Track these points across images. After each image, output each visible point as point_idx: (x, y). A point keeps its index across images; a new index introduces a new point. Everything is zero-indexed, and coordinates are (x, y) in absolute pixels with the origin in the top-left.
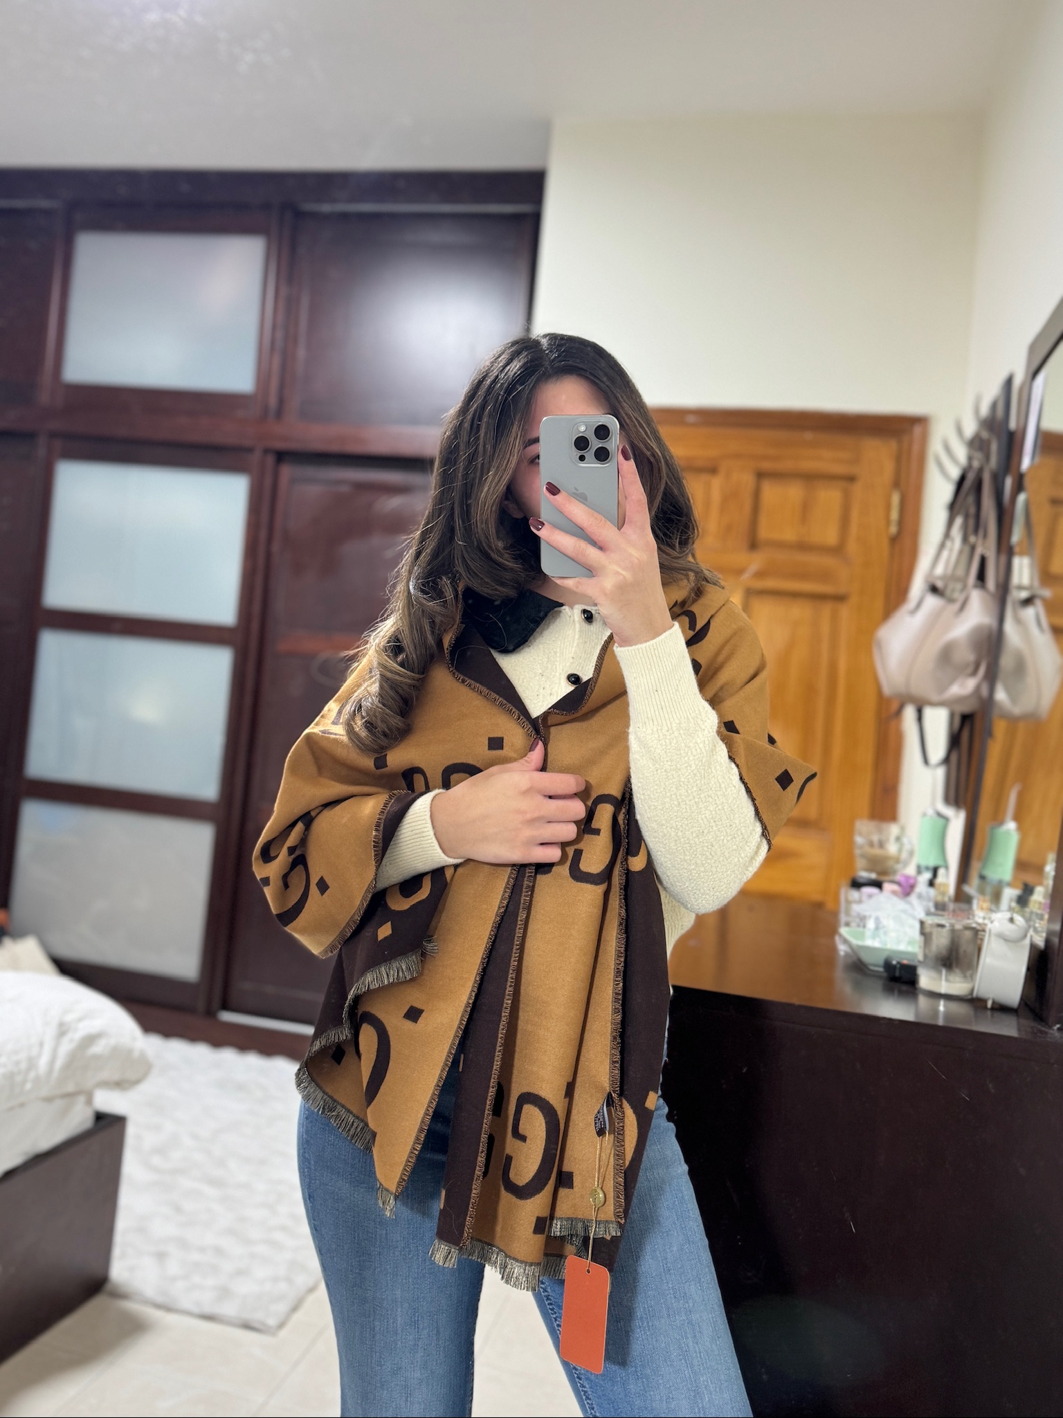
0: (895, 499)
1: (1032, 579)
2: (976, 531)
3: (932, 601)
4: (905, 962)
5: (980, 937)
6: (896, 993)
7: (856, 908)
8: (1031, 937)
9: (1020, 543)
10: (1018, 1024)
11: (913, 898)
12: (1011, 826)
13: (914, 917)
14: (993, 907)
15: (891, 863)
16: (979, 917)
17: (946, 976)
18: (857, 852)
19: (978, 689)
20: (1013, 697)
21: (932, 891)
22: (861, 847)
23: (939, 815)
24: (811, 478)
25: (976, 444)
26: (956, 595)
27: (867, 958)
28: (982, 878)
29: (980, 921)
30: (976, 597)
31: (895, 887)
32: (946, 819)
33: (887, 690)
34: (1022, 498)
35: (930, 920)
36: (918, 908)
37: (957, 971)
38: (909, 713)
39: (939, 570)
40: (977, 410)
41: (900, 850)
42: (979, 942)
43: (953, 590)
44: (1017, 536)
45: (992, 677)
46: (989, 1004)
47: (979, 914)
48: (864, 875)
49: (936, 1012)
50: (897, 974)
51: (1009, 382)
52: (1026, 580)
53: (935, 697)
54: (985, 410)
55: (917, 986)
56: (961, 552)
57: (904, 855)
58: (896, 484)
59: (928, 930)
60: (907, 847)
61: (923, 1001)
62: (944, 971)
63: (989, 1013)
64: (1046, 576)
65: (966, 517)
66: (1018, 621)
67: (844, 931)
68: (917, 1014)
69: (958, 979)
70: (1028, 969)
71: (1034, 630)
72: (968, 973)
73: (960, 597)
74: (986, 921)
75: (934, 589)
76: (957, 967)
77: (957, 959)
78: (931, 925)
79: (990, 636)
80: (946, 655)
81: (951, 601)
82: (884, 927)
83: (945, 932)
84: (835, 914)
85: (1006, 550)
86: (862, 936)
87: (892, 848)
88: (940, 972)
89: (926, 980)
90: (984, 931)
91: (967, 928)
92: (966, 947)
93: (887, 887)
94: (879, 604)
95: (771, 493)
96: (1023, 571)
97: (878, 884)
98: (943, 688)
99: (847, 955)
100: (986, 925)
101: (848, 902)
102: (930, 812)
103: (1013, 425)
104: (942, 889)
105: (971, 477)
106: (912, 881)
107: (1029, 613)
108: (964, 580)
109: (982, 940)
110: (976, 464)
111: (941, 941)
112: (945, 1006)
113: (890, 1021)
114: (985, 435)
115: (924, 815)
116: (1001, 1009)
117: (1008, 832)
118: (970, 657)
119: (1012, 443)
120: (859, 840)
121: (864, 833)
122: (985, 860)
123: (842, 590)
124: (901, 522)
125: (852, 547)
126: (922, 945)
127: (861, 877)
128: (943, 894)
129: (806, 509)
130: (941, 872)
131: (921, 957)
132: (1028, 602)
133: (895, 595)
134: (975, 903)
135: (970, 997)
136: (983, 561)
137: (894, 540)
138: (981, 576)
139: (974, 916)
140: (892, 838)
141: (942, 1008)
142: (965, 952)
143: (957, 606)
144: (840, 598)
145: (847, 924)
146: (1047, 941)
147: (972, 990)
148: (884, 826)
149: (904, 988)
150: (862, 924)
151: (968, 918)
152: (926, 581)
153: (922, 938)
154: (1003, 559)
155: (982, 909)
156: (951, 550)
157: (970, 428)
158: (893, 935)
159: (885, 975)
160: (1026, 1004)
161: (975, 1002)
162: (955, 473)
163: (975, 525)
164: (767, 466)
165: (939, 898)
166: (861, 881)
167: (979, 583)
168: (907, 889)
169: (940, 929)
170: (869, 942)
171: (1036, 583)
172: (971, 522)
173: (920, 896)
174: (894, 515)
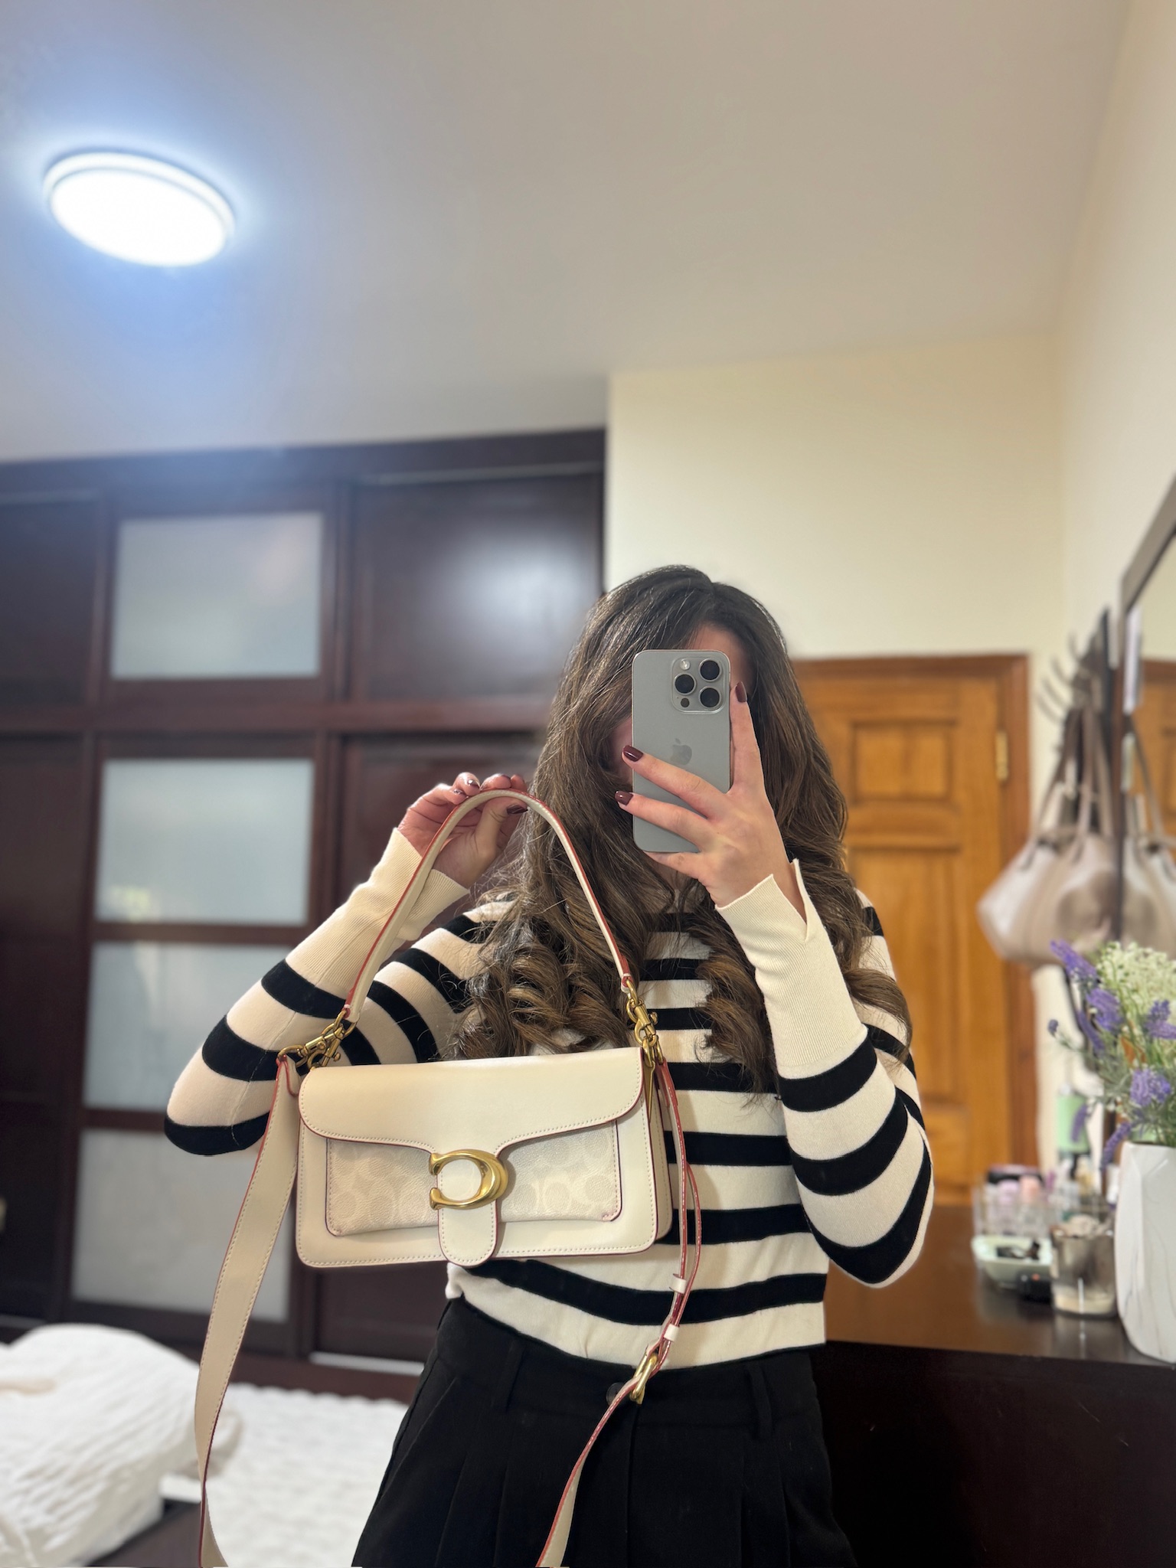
0: (1002, 740)
2: (1080, 779)
3: (1045, 856)
4: (1039, 1279)
17: (1084, 1292)
21: (1074, 1186)
24: (908, 725)
25: (1079, 684)
30: (1091, 844)
34: (1129, 738)
37: (1095, 1285)
40: (1074, 649)
45: (1117, 929)
50: (1028, 1291)
51: (1105, 617)
54: (1082, 649)
55: (1053, 1307)
58: (1002, 724)
62: (1081, 1287)
64: (1167, 813)
66: (1141, 870)
69: (1097, 1295)
73: (1073, 848)
76: (1095, 1280)
77: (1096, 1271)
79: (1110, 884)
80: (1067, 907)
81: (1065, 852)
85: (1119, 797)
88: (1078, 1288)
89: (1062, 1298)
92: (1100, 1260)
94: (995, 853)
95: (870, 745)
97: (1017, 1178)
103: (1112, 661)
107: (1155, 860)
110: (1080, 706)
114: (1086, 674)
115: (1060, 1092)
118: (1094, 909)
119: (1113, 681)
123: (953, 841)
124: (1009, 767)
129: (907, 759)
130: (1083, 1157)
131: (1056, 1272)
136: (1095, 807)
137: (1005, 785)
138: (1095, 822)
141: (1083, 1335)
142: (1100, 1263)
143: (1071, 857)
144: (952, 851)
149: (1039, 1309)
157: (1070, 667)
164: (862, 716)
166: (1000, 1176)
167: (1094, 830)
174: (1002, 758)
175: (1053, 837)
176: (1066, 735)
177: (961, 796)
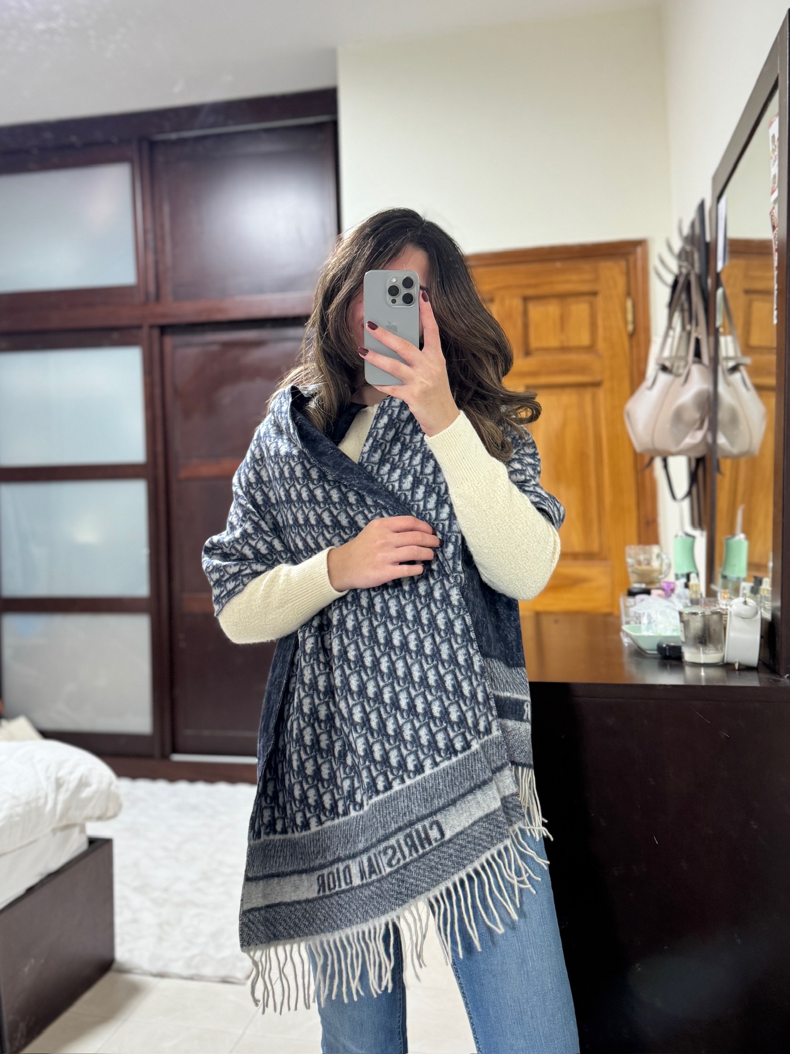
0: (629, 304)
1: (736, 351)
2: (690, 321)
3: (663, 378)
4: (672, 644)
5: (724, 619)
6: (668, 667)
7: (632, 610)
8: (761, 613)
9: (723, 326)
10: (759, 677)
11: (674, 597)
12: (741, 537)
13: (675, 610)
14: (732, 597)
15: (655, 575)
16: (723, 604)
17: (703, 650)
18: (630, 570)
19: (705, 438)
20: (731, 441)
21: (687, 591)
22: (632, 566)
23: (687, 535)
24: (562, 297)
25: (684, 256)
26: (681, 371)
27: (644, 645)
28: (724, 577)
29: (724, 607)
30: (696, 370)
31: (660, 592)
32: (693, 537)
33: (638, 449)
34: (720, 292)
35: (687, 611)
36: (678, 603)
37: (711, 646)
38: (658, 463)
39: (666, 353)
40: (680, 231)
41: (661, 565)
42: (724, 622)
43: (678, 368)
44: (719, 322)
45: (713, 428)
46: (737, 666)
47: (723, 603)
48: (637, 586)
49: (699, 678)
50: (668, 654)
51: (702, 206)
52: (731, 353)
53: (674, 449)
54: (686, 231)
55: (683, 660)
56: (681, 338)
57: (664, 568)
58: (628, 294)
59: (686, 618)
60: (666, 561)
61: (688, 671)
62: (701, 648)
63: (737, 672)
64: (747, 348)
65: (682, 311)
66: (728, 384)
67: (625, 627)
68: (685, 679)
69: (711, 652)
70: (762, 637)
71: (743, 389)
72: (719, 647)
73: (684, 372)
74: (728, 607)
75: (664, 369)
76: (710, 642)
77: (710, 635)
78: (688, 614)
79: (708, 398)
80: (678, 416)
81: (678, 375)
82: (654, 621)
83: (699, 618)
84: (619, 617)
85: (714, 333)
86: (640, 630)
87: (655, 564)
88: (698, 648)
89: (689, 655)
90: (727, 614)
91: (714, 613)
92: (715, 626)
93: (654, 592)
94: (626, 384)
95: (536, 312)
96: (728, 346)
97: (647, 592)
98: (679, 442)
99: (630, 646)
100: (727, 609)
101: (626, 607)
102: (680, 533)
103: (708, 238)
104: (694, 588)
105: (681, 280)
106: (672, 586)
107: (737, 376)
108: (685, 358)
109: (726, 621)
110: (684, 271)
111: (696, 624)
112: (705, 672)
113: (665, 687)
114: (688, 248)
115: (676, 536)
116: (746, 669)
117: (740, 540)
118: (697, 415)
119: (708, 250)
120: (630, 561)
121: (634, 555)
122: (725, 565)
123: (598, 378)
124: (635, 322)
125: (601, 345)
126: (683, 629)
127: (635, 588)
128: (696, 592)
129: (563, 320)
130: (693, 576)
131: (683, 639)
132: (734, 369)
133: (637, 378)
134: (719, 595)
135: (722, 663)
136: (698, 341)
137: (632, 335)
138: (698, 354)
139: (719, 604)
140: (654, 556)
141: (703, 674)
142: (714, 630)
143: (682, 379)
144: (597, 385)
145: (628, 623)
146: (773, 616)
147: (723, 658)
148: (647, 547)
149: (674, 663)
150: (638, 622)
151: (715, 606)
152: (657, 364)
153: (682, 624)
154: (712, 339)
155: (724, 598)
156: (673, 337)
157: (677, 245)
158: (661, 626)
159: (659, 656)
160: (764, 664)
161: (727, 666)
162: (670, 279)
163: (690, 317)
164: (530, 292)
165: (694, 596)
166: (635, 590)
167: (696, 359)
168: (669, 591)
169: (694, 616)
170: (645, 633)
171: (739, 354)
172: (686, 314)
173: (679, 597)
174: (630, 316)
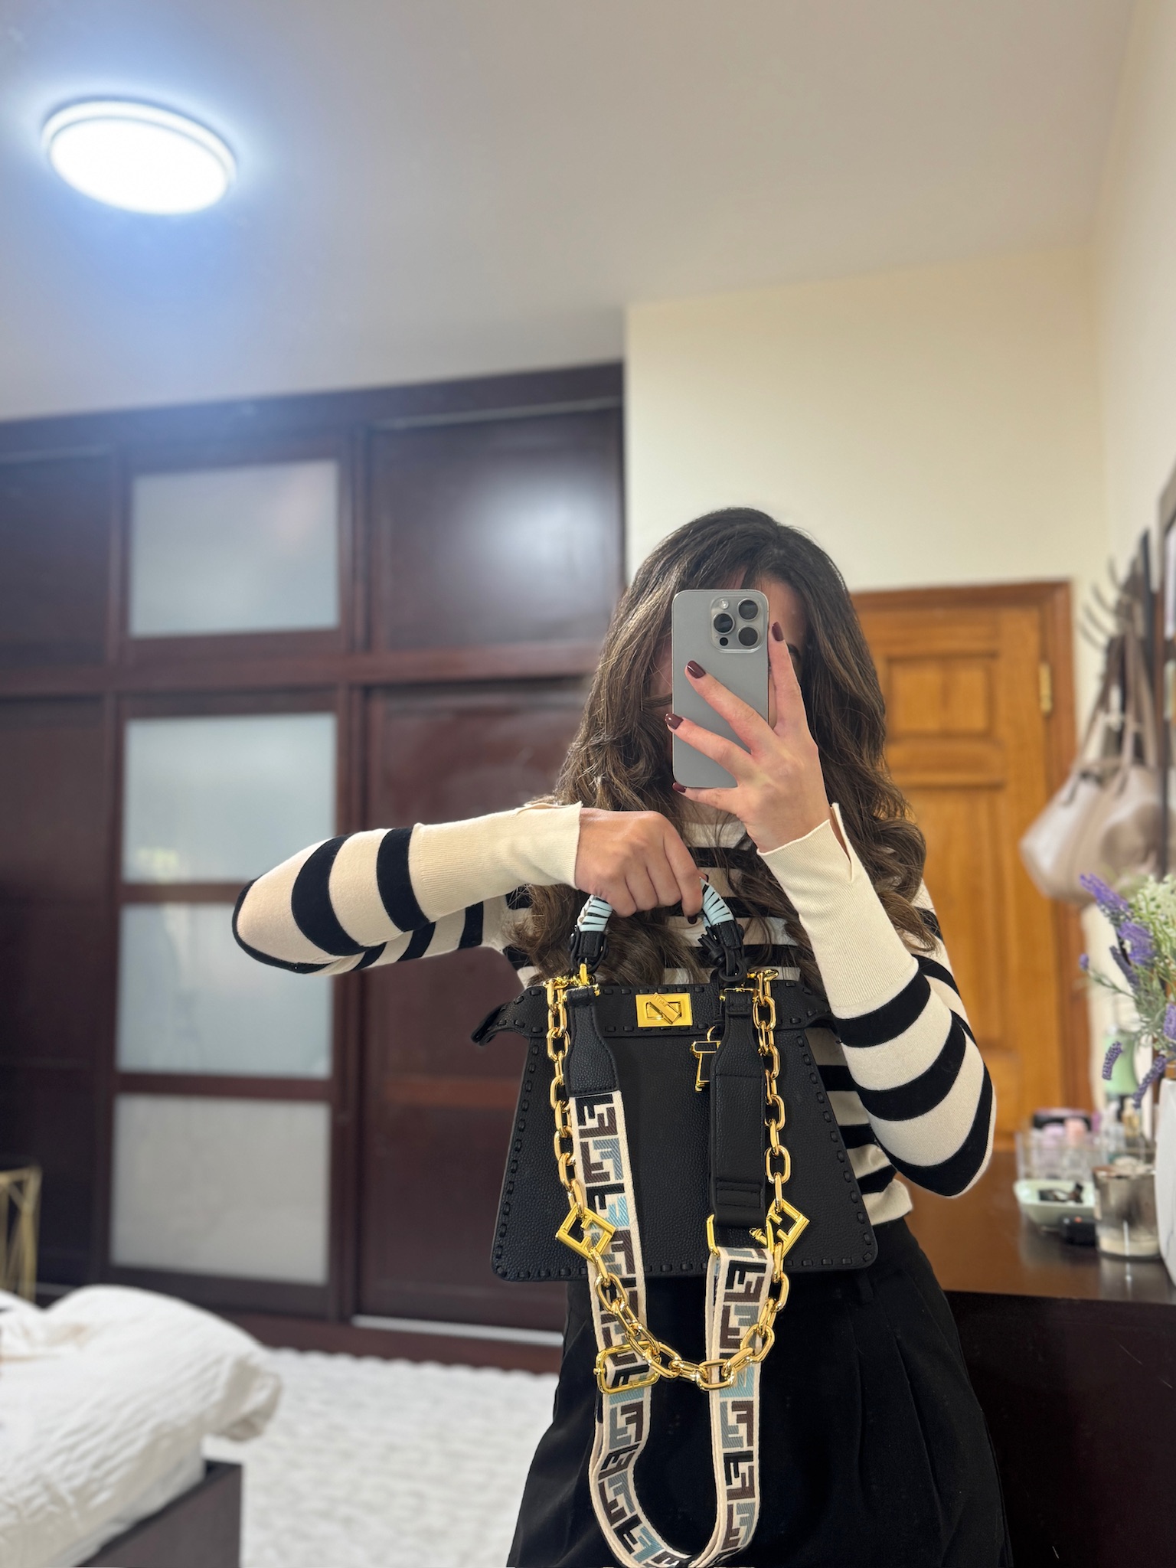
0: (1044, 673)
2: (1124, 708)
3: (1088, 789)
17: (1129, 1234)
21: (1119, 1126)
24: (945, 659)
25: (1121, 611)
30: (1136, 774)
34: (1171, 667)
37: (1138, 1226)
40: (1114, 577)
44: (1171, 708)
45: (1163, 862)
51: (1145, 539)
54: (1123, 573)
58: (1043, 657)
62: (1126, 1229)
73: (1119, 777)
79: (1155, 817)
80: (1110, 845)
81: (1108, 784)
83: (1123, 1186)
85: (1163, 728)
88: (1122, 1230)
94: (1040, 785)
101: (1028, 1145)
103: (1154, 584)
110: (1122, 633)
111: (1120, 1194)
114: (1128, 600)
118: (1139, 843)
119: (1154, 606)
123: (997, 778)
124: (1053, 696)
125: (1002, 730)
129: (946, 694)
131: (1099, 1215)
133: (1054, 778)
136: (1138, 737)
137: (1049, 717)
138: (1139, 753)
143: (1115, 789)
144: (995, 788)
157: (1112, 595)
162: (1104, 643)
164: (897, 651)
167: (1137, 760)
174: (1045, 690)
175: (1096, 770)
176: (1109, 663)
177: (1004, 731)
